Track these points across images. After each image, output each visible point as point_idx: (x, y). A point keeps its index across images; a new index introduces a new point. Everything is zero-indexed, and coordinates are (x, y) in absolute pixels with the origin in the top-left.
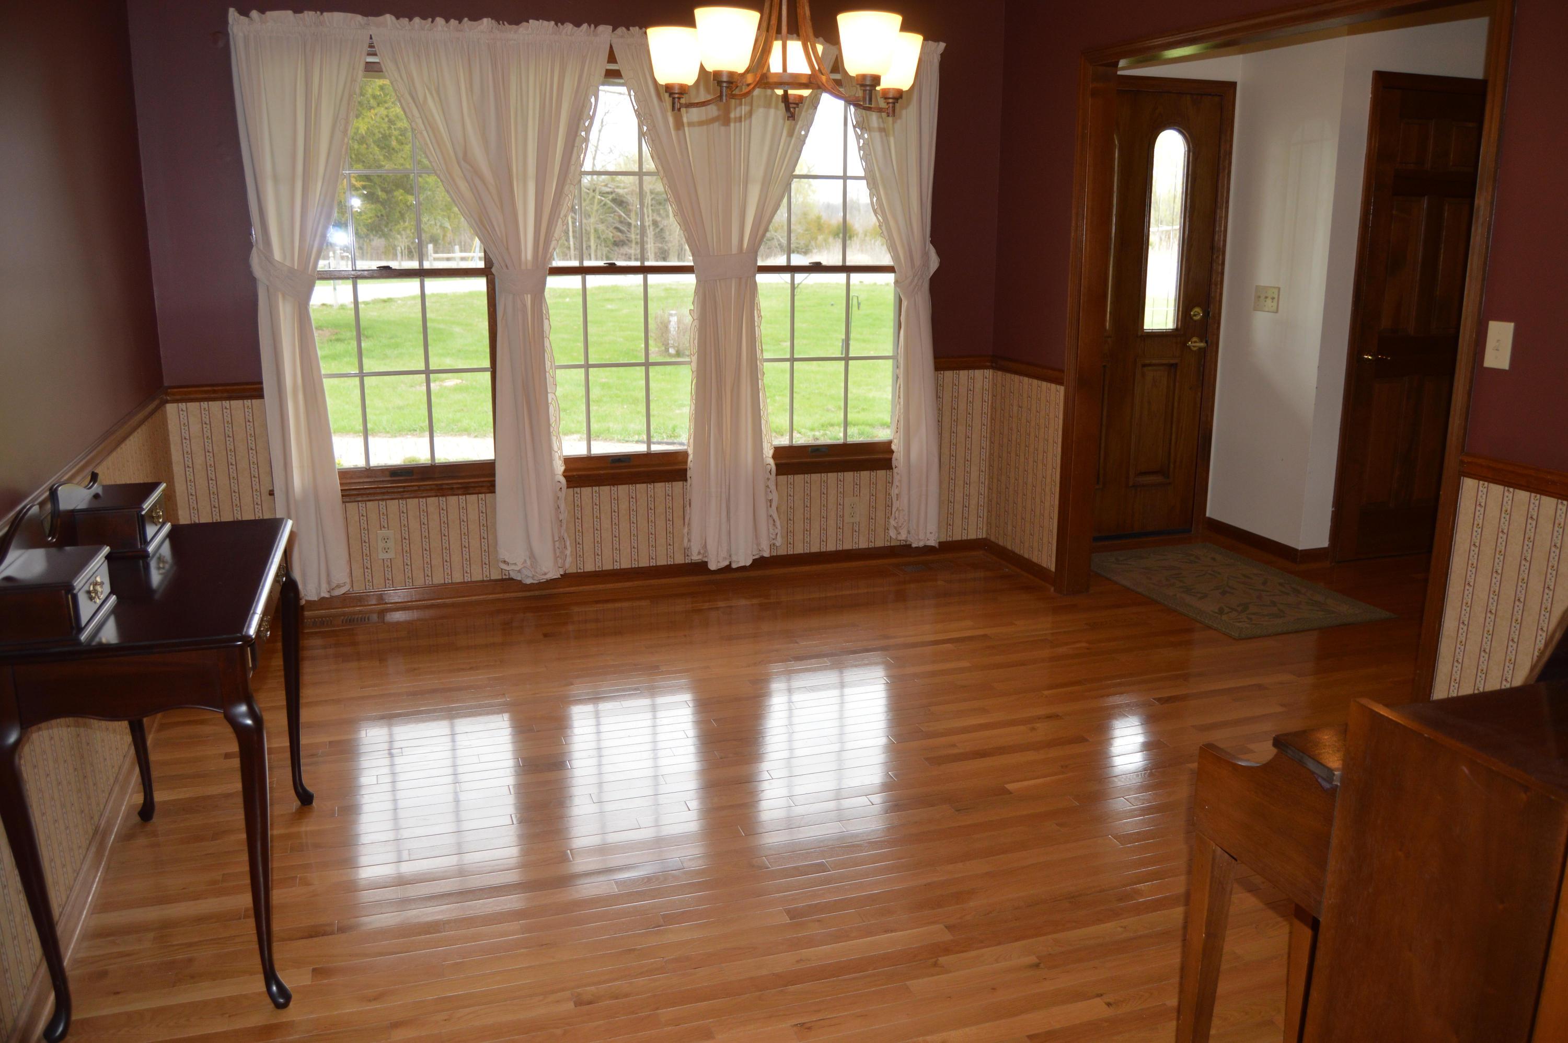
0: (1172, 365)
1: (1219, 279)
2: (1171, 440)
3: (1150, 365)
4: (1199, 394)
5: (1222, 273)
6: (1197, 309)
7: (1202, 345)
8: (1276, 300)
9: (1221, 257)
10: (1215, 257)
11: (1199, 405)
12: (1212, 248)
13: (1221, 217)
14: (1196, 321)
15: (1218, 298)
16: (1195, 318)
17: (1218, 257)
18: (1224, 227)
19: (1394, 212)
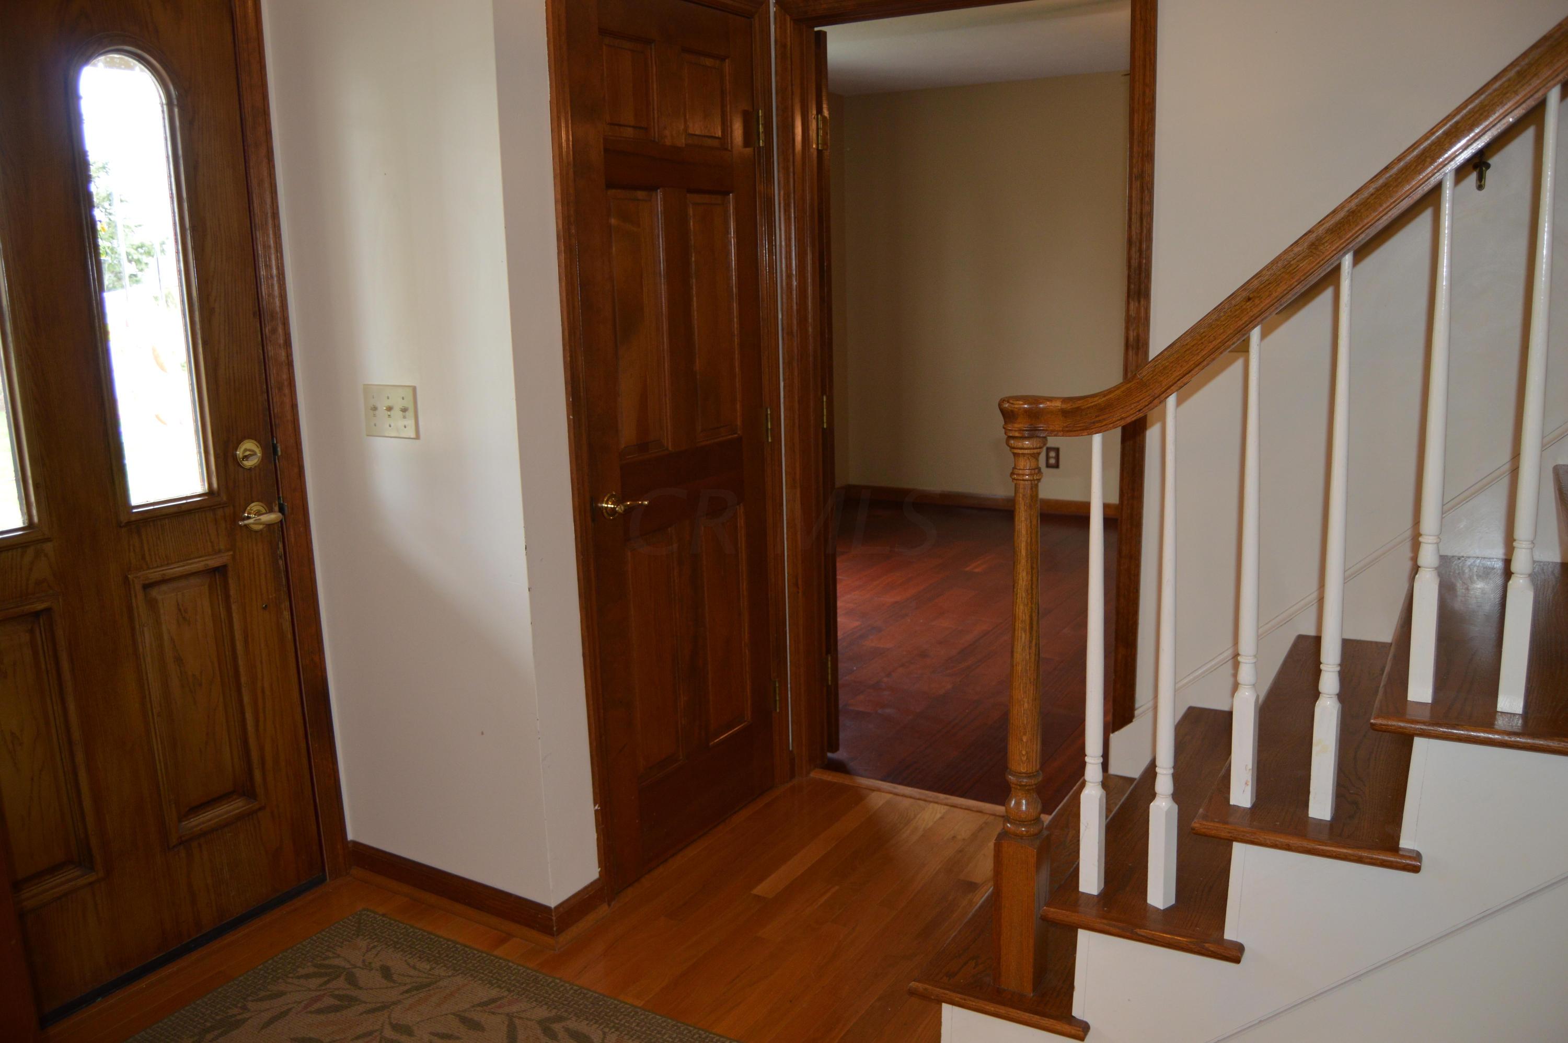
0: (214, 570)
1: (285, 376)
2: (244, 720)
3: (164, 581)
4: (286, 614)
5: (290, 364)
6: (249, 446)
7: (273, 517)
8: (411, 413)
9: (280, 330)
10: (267, 330)
11: (290, 636)
12: (259, 313)
13: (266, 247)
14: (250, 469)
15: (289, 417)
16: (248, 464)
17: (274, 331)
18: (278, 268)
19: (613, 221)
